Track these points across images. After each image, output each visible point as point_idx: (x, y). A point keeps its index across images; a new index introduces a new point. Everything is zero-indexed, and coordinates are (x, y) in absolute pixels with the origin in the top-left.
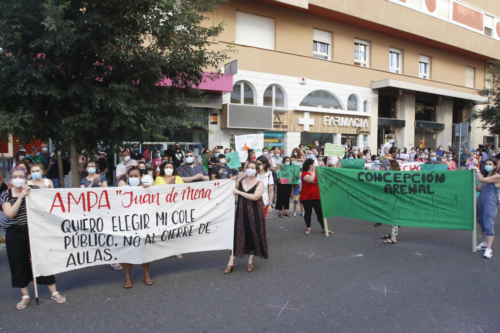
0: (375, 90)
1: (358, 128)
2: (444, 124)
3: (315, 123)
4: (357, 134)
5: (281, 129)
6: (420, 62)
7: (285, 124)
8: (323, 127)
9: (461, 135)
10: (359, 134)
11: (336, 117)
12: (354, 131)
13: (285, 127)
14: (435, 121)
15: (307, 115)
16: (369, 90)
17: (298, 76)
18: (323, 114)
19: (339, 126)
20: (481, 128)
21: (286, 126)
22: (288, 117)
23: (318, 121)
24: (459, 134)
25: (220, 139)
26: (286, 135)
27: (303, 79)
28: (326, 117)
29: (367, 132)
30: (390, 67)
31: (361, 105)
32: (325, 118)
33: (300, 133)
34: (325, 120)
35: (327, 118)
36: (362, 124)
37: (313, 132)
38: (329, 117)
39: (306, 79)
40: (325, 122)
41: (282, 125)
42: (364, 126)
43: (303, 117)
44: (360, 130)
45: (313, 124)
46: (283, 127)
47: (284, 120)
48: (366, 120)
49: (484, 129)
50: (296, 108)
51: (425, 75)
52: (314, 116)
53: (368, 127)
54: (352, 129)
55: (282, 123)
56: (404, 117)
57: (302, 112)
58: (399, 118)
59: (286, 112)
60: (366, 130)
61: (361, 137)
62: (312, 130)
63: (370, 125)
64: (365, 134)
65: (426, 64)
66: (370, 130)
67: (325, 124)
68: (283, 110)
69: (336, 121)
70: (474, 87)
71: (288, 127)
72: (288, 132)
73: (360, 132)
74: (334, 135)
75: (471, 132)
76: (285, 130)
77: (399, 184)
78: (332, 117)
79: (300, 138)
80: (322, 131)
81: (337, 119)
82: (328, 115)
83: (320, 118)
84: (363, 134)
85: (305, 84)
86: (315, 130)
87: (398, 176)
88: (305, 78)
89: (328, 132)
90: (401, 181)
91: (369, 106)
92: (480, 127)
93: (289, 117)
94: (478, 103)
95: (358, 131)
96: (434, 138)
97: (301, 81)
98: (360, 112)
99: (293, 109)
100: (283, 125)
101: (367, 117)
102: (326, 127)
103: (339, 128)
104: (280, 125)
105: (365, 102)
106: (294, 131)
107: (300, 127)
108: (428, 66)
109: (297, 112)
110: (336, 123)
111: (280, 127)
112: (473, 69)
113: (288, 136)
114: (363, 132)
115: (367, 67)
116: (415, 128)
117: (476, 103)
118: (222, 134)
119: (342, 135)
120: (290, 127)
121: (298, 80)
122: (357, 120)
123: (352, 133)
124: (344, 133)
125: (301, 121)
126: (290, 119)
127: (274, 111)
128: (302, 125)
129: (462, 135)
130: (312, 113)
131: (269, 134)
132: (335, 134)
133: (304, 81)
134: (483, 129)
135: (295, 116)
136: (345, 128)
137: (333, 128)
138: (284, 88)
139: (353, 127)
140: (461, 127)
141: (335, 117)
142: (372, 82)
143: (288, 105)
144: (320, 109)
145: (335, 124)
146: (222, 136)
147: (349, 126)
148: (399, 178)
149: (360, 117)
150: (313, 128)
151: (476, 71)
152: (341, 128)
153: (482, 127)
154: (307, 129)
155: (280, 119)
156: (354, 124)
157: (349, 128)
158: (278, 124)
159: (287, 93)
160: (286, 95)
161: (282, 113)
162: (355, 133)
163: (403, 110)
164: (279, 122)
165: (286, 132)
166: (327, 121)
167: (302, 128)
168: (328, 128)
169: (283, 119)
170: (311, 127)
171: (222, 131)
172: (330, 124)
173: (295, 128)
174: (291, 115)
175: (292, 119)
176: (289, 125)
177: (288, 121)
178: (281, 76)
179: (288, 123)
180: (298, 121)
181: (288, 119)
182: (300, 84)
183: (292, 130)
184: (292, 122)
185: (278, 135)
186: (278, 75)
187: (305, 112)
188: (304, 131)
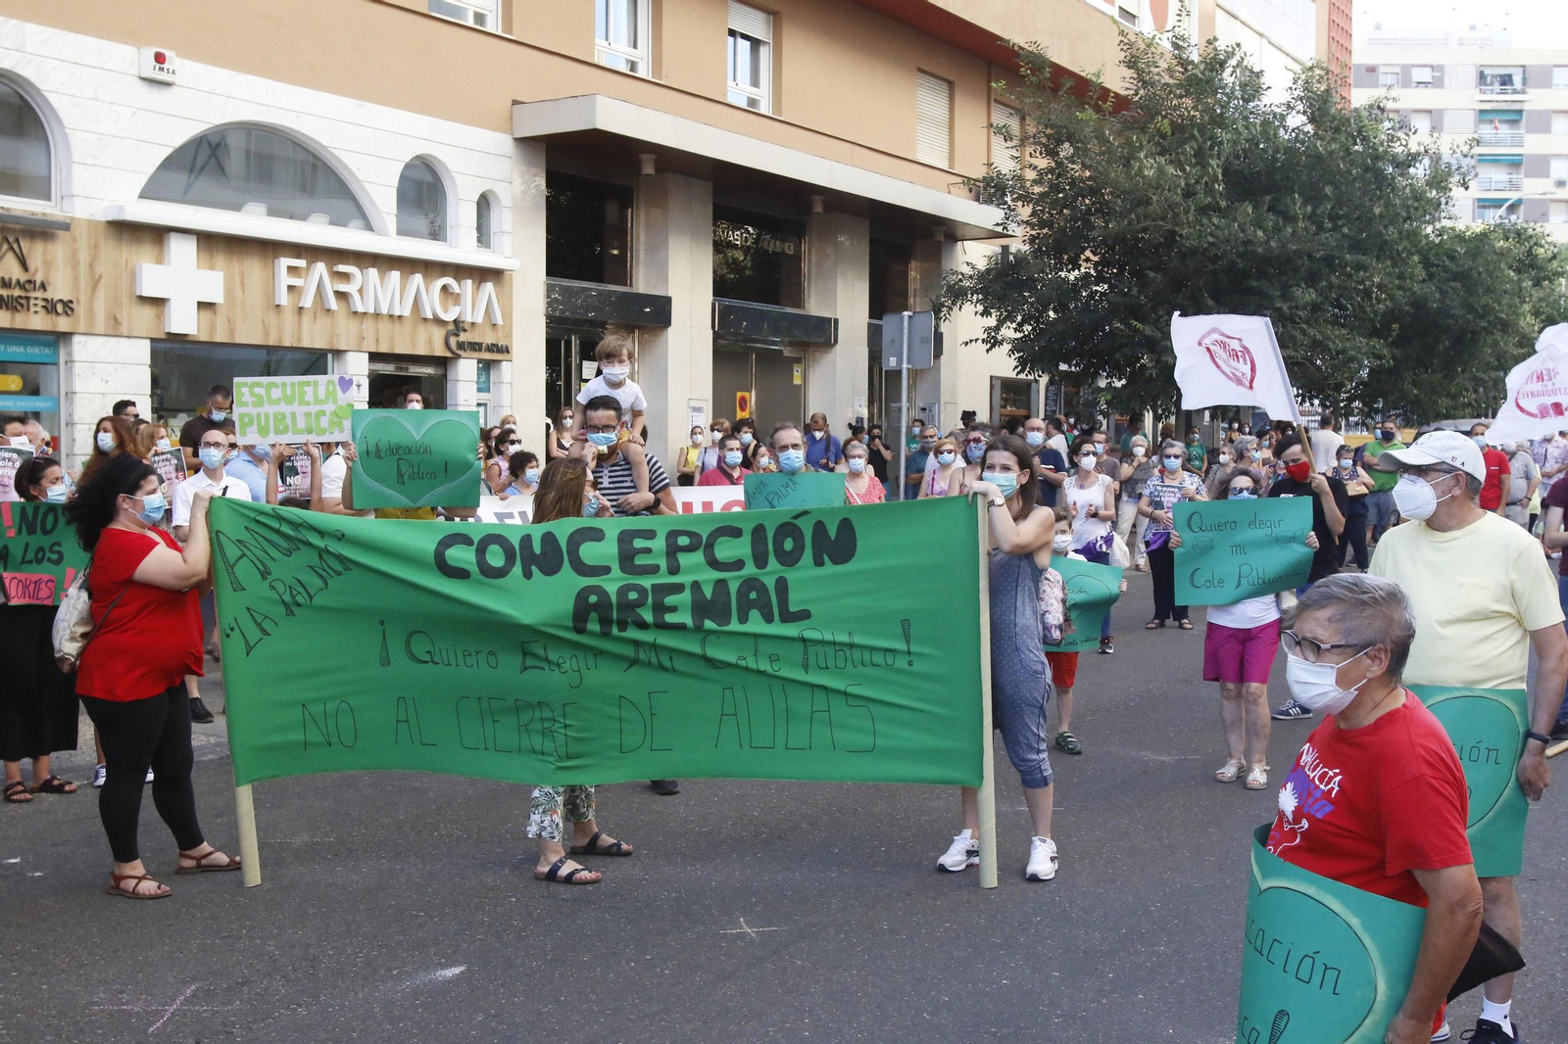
0: (527, 143)
1: (451, 327)
2: (836, 321)
3: (229, 292)
4: (449, 355)
5: (37, 321)
6: (732, 33)
7: (58, 292)
8: (272, 317)
9: (905, 366)
10: (459, 357)
11: (342, 268)
12: (430, 342)
13: (60, 308)
14: (799, 302)
15: (182, 250)
16: (504, 143)
17: (129, 35)
18: (269, 248)
19: (355, 313)
20: (980, 341)
21: (68, 305)
22: (74, 254)
23: (242, 284)
24: (900, 362)
26: (69, 354)
27: (160, 58)
28: (285, 262)
29: (494, 348)
30: (600, 41)
31: (461, 214)
32: (284, 271)
33: (146, 345)
34: (285, 280)
35: (292, 270)
36: (473, 304)
37: (220, 337)
38: (301, 263)
39: (173, 60)
40: (284, 289)
41: (39, 294)
42: (479, 319)
43: (160, 260)
44: (463, 337)
45: (217, 297)
46: (50, 307)
47: (55, 267)
48: (489, 287)
49: (993, 346)
50: (122, 208)
51: (754, 92)
52: (220, 259)
53: (500, 322)
54: (422, 331)
55: (43, 287)
56: (666, 280)
57: (157, 234)
58: (643, 283)
59: (67, 227)
60: (489, 339)
61: (466, 369)
62: (213, 328)
63: (507, 314)
64: (487, 356)
65: (755, 43)
66: (509, 335)
67: (283, 298)
68: (44, 214)
69: (343, 287)
70: (951, 165)
71: (81, 309)
72: (76, 339)
73: (461, 345)
74: (330, 356)
75: (942, 357)
76: (63, 324)
77: (647, 582)
78: (320, 268)
79: (149, 371)
80: (266, 334)
81: (345, 277)
82: (298, 257)
83: (253, 268)
84: (476, 355)
85: (168, 84)
86: (232, 332)
87: (639, 543)
88: (168, 53)
89: (299, 340)
90: (653, 570)
91: (502, 219)
92: (977, 340)
93: (84, 256)
94: (969, 233)
95: (453, 341)
96: (797, 381)
97: (150, 69)
98: (461, 248)
99: (103, 212)
100: (49, 295)
101: (493, 275)
102: (289, 317)
103: (354, 323)
104: (28, 298)
105: (484, 203)
106: (115, 329)
107: (148, 312)
108: (765, 53)
109: (127, 230)
110: (342, 296)
111: (33, 309)
112: (945, 86)
113: (77, 357)
114: (475, 347)
115: (490, 27)
116: (714, 332)
117: (960, 233)
119: (374, 357)
120: (91, 309)
121: (131, 58)
122: (445, 288)
123: (421, 351)
124: (384, 349)
125: (153, 278)
126: (91, 266)
128: (159, 302)
129: (908, 364)
130: (209, 241)
132: (338, 353)
133: (165, 66)
134: (989, 345)
135: (115, 255)
136: (385, 327)
137: (323, 321)
138: (51, 97)
139: (425, 319)
140: (906, 331)
141: (335, 269)
142: (515, 103)
143: (76, 190)
144: (253, 221)
145: (333, 303)
147: (407, 312)
148: (648, 551)
149: (460, 271)
150: (220, 320)
151: (958, 98)
152: (368, 326)
153: (983, 340)
154: (183, 321)
155: (32, 264)
156: (433, 303)
157: (407, 326)
158: (17, 292)
159: (65, 122)
160: (65, 137)
161: (42, 231)
162: (439, 351)
163: (659, 247)
164: (23, 278)
165: (66, 336)
166: (291, 288)
167: (160, 317)
168: (300, 322)
169: (48, 264)
170: (206, 315)
172: (308, 301)
173: (115, 318)
174: (96, 247)
175: (100, 269)
176: (83, 297)
177: (76, 279)
178: (31, 28)
179: (76, 287)
180: (133, 277)
181: (75, 266)
182: (139, 81)
183: (100, 327)
184: (103, 281)
185: (22, 349)
186: (14, 22)
187: (172, 234)
188: (169, 334)
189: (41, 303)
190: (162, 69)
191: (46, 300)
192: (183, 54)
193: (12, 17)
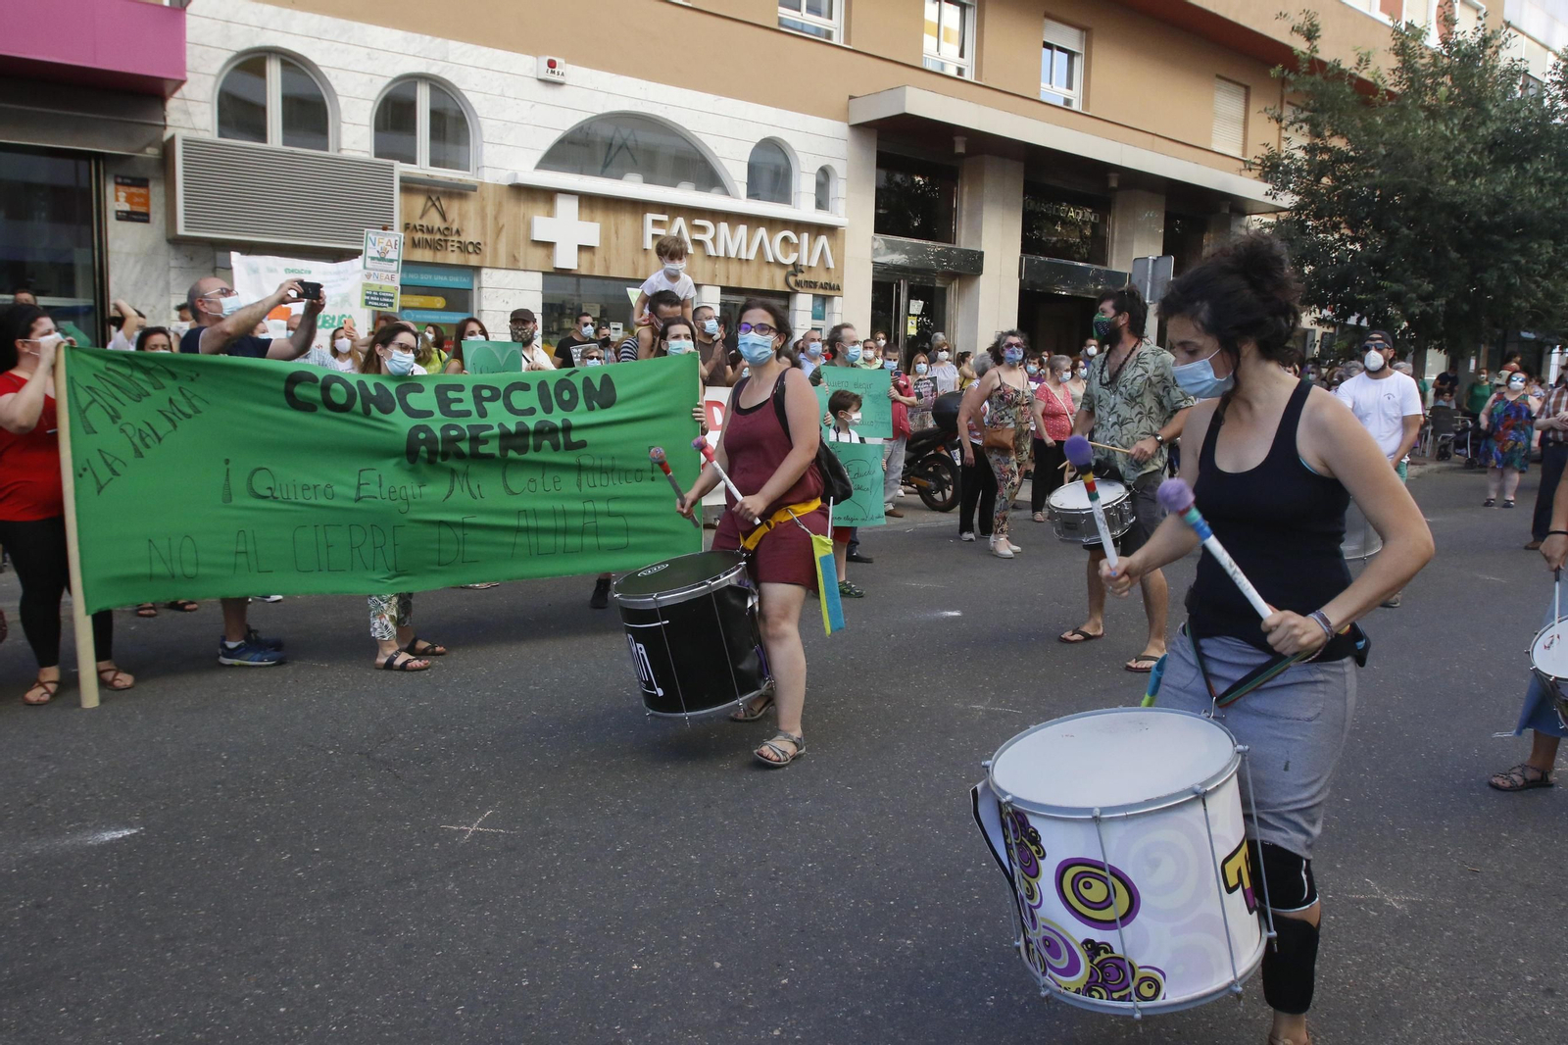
0: (861, 129)
1: (790, 269)
3: (605, 238)
4: (789, 290)
5: (456, 257)
6: (1049, 46)
7: (467, 237)
8: (641, 260)
11: (698, 222)
12: (772, 280)
13: (471, 249)
15: (567, 207)
16: (841, 128)
17: (529, 49)
18: (641, 206)
19: (710, 256)
21: (477, 246)
22: (483, 209)
23: (615, 233)
25: (168, 282)
26: (480, 282)
27: (552, 64)
28: (650, 217)
29: (828, 286)
31: (804, 184)
32: (650, 223)
33: (539, 277)
34: (650, 230)
35: (656, 223)
36: (809, 252)
37: (596, 272)
38: (665, 218)
39: (563, 66)
41: (454, 238)
42: (814, 264)
43: (551, 214)
45: (595, 242)
46: (463, 248)
47: (468, 219)
48: (823, 240)
50: (516, 175)
51: (1067, 93)
52: (599, 215)
53: (832, 266)
54: (764, 271)
55: (458, 232)
56: (981, 238)
57: (547, 194)
58: (963, 241)
59: (477, 190)
60: (823, 279)
61: (804, 302)
62: (592, 264)
63: (838, 260)
64: (822, 292)
65: (1071, 55)
66: (841, 278)
68: (463, 180)
69: (698, 236)
71: (487, 250)
72: (484, 271)
73: (799, 284)
76: (473, 260)
78: (680, 221)
79: (542, 295)
80: (635, 271)
81: (703, 229)
82: (662, 213)
83: (626, 222)
84: (812, 291)
85: (560, 84)
86: (607, 268)
88: (558, 60)
91: (839, 188)
93: (490, 210)
95: (792, 280)
97: (544, 72)
98: (801, 209)
100: (462, 239)
101: (827, 230)
103: (708, 264)
104: (446, 241)
105: (823, 174)
106: (514, 264)
107: (540, 252)
109: (525, 192)
110: (699, 243)
111: (450, 249)
112: (1242, 91)
113: (486, 285)
114: (811, 285)
115: (834, 41)
116: (1021, 281)
118: (175, 265)
119: (724, 290)
120: (494, 250)
121: (530, 65)
122: (785, 239)
123: (765, 287)
124: (732, 284)
125: (543, 227)
126: (496, 218)
128: (549, 245)
130: (589, 201)
133: (555, 70)
135: (515, 210)
136: (733, 267)
138: (468, 95)
139: (768, 263)
141: (693, 222)
142: (851, 97)
143: (486, 163)
144: (632, 187)
147: (752, 256)
149: (798, 226)
150: (598, 258)
152: (720, 267)
154: (567, 260)
155: (449, 216)
156: (774, 250)
157: (752, 268)
158: (439, 237)
159: (479, 113)
160: (479, 123)
161: (457, 192)
162: (780, 287)
163: (976, 214)
164: (443, 226)
165: (477, 269)
167: (550, 256)
169: (462, 216)
170: (586, 255)
173: (514, 257)
174: (500, 204)
175: (504, 220)
176: (489, 241)
177: (484, 227)
178: (453, 44)
179: (484, 233)
180: (529, 227)
181: (483, 217)
182: (537, 81)
183: (503, 261)
184: (505, 230)
185: (445, 278)
186: (439, 40)
187: (559, 195)
188: (555, 268)
189: (457, 245)
190: (553, 72)
191: (460, 242)
192: (571, 60)
193: (438, 36)
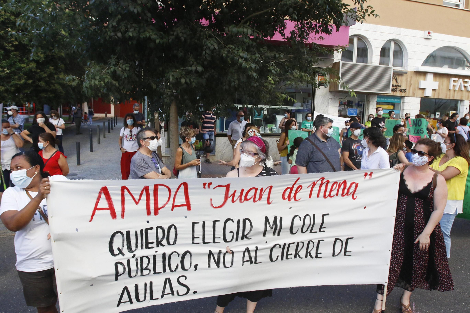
3: (439, 87)
5: (398, 94)
7: (403, 87)
8: (448, 92)
11: (466, 80)
13: (403, 91)
15: (430, 77)
17: (422, 28)
18: (449, 76)
19: (468, 91)
21: (405, 90)
22: (407, 79)
23: (442, 84)
25: (328, 103)
26: (404, 101)
27: (429, 33)
28: (453, 79)
32: (452, 81)
33: (420, 99)
34: (452, 83)
35: (454, 81)
37: (436, 97)
38: (456, 79)
39: (432, 34)
40: (452, 86)
41: (399, 88)
43: (424, 80)
45: (436, 88)
46: (401, 91)
47: (403, 82)
50: (419, 68)
52: (438, 79)
55: (400, 86)
57: (425, 74)
59: (406, 73)
62: (435, 95)
67: (451, 88)
68: (401, 70)
69: (466, 85)
71: (407, 91)
72: (406, 98)
74: (459, 102)
76: (403, 94)
78: (461, 80)
79: (420, 105)
80: (446, 96)
81: (466, 82)
82: (456, 78)
83: (445, 80)
85: (431, 39)
86: (439, 96)
88: (431, 32)
89: (454, 97)
93: (409, 79)
97: (427, 36)
99: (414, 69)
100: (401, 88)
102: (452, 92)
103: (467, 93)
104: (397, 89)
106: (414, 96)
107: (421, 91)
109: (419, 73)
110: (465, 87)
111: (397, 91)
113: (405, 102)
118: (330, 97)
120: (409, 91)
121: (422, 34)
125: (423, 84)
126: (410, 81)
127: (394, 72)
128: (423, 89)
130: (436, 75)
131: (384, 99)
132: (462, 101)
133: (430, 35)
135: (415, 79)
137: (460, 93)
138: (406, 45)
141: (464, 80)
143: (408, 65)
144: (445, 70)
145: (463, 89)
146: (330, 101)
150: (436, 93)
154: (429, 94)
155: (399, 81)
158: (395, 88)
159: (408, 50)
160: (407, 53)
161: (401, 74)
164: (397, 84)
165: (403, 97)
166: (453, 85)
167: (423, 93)
168: (454, 93)
169: (401, 81)
170: (434, 92)
171: (330, 94)
172: (457, 88)
173: (414, 93)
174: (411, 77)
175: (412, 82)
176: (408, 88)
177: (407, 84)
178: (403, 29)
179: (407, 86)
180: (419, 83)
181: (407, 82)
182: (424, 39)
183: (411, 95)
184: (412, 85)
185: (394, 100)
186: (399, 28)
187: (428, 74)
188: (425, 96)
189: (399, 90)
190: (429, 36)
191: (400, 89)
192: (434, 32)
193: (399, 27)
